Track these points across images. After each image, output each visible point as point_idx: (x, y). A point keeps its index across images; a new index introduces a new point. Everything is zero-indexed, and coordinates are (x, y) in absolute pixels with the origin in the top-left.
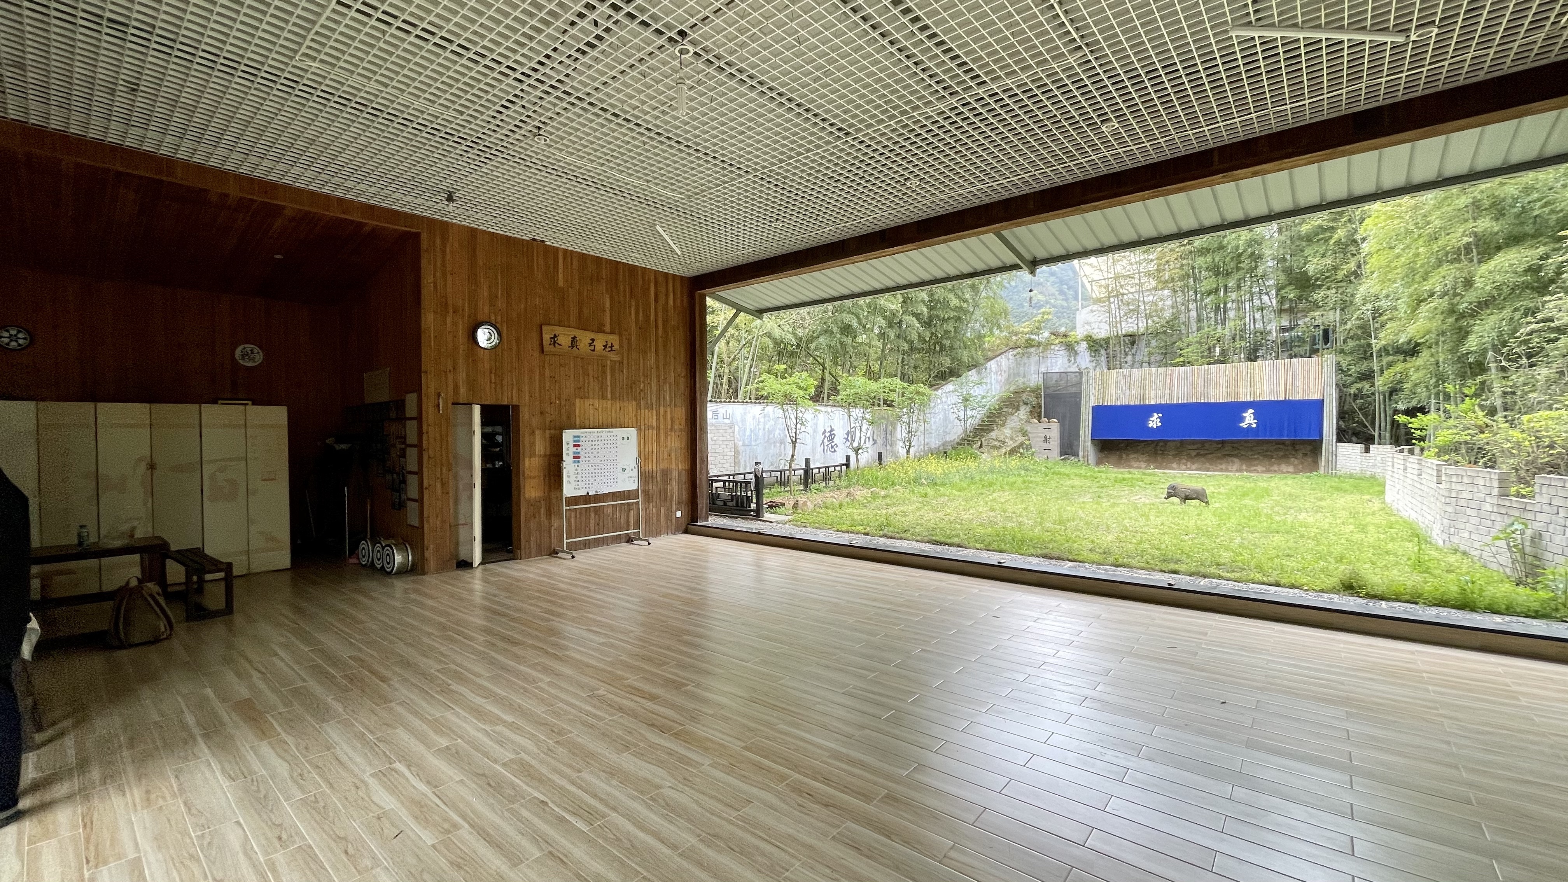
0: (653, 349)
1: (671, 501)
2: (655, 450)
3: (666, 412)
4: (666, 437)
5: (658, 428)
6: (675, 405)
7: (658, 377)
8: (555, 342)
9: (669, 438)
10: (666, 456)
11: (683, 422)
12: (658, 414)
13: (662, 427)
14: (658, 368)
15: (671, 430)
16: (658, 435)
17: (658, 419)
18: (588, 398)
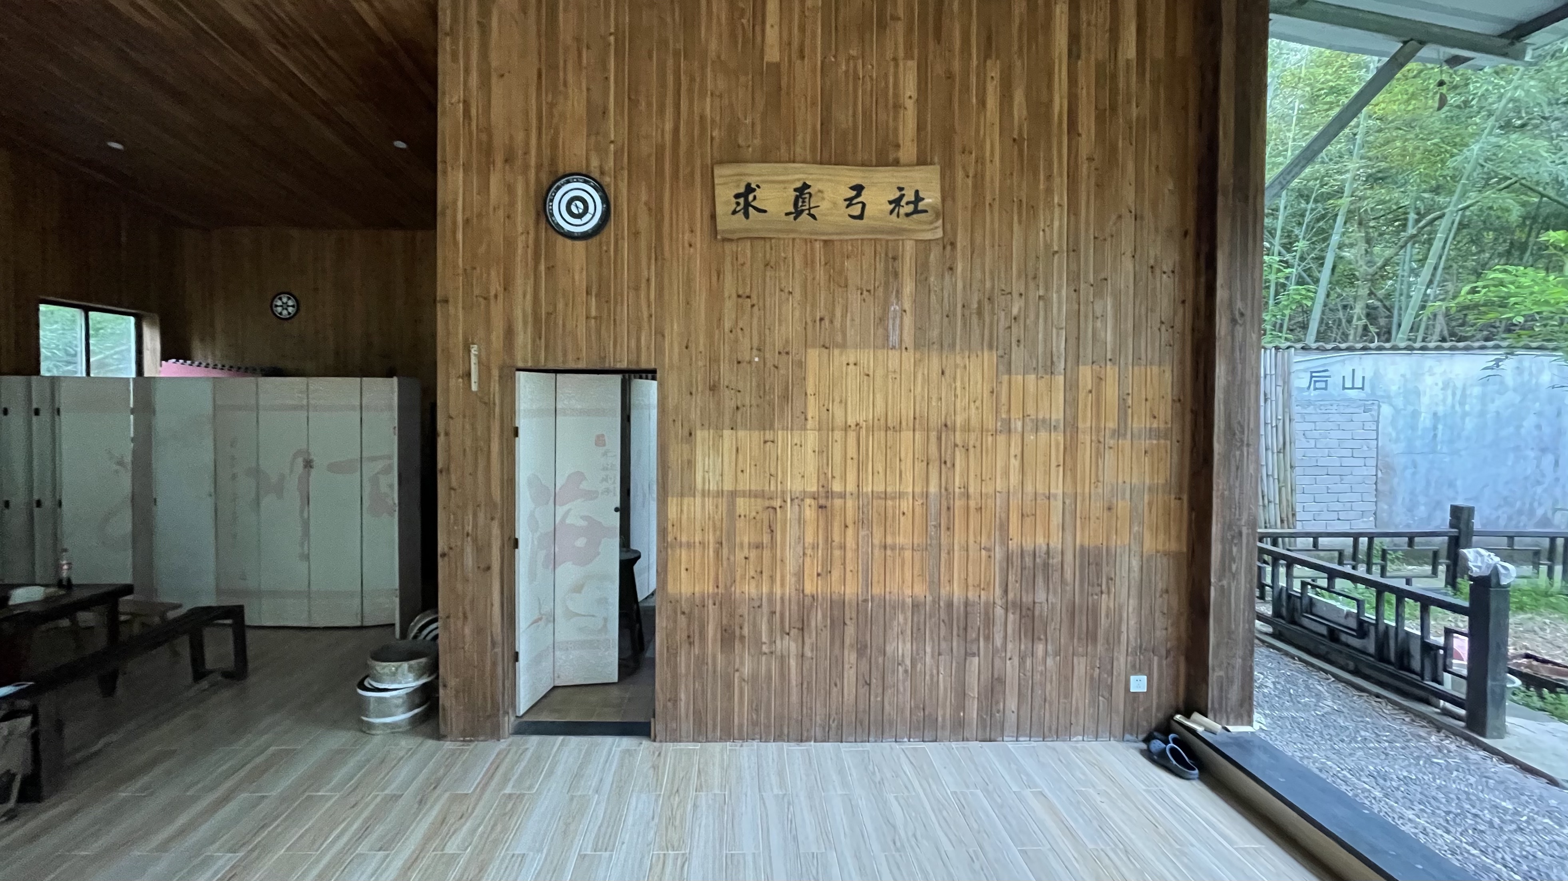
0: (1060, 197)
1: (1112, 641)
2: (1057, 490)
3: (1099, 379)
4: (1099, 454)
5: (1071, 426)
6: (1136, 360)
7: (1074, 278)
8: (747, 204)
9: (1109, 456)
10: (1097, 508)
11: (1165, 411)
12: (1072, 386)
13: (1085, 424)
14: (1074, 250)
15: (1119, 433)
16: (1071, 448)
17: (1071, 403)
18: (843, 346)
